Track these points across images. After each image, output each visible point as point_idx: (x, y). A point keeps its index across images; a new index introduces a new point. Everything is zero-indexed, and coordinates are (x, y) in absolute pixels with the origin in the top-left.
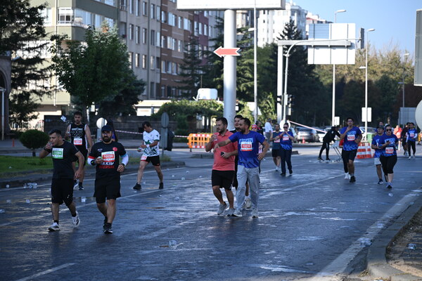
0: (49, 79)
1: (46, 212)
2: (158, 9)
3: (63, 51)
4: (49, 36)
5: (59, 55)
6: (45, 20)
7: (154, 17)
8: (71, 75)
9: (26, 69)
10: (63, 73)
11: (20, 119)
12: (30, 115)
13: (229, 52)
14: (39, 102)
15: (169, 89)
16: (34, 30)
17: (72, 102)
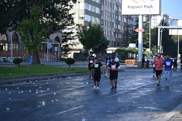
0: (75, 40)
1: (74, 87)
2: (115, 15)
3: (81, 30)
4: (76, 24)
5: (79, 31)
6: (74, 19)
7: (113, 18)
8: (83, 38)
9: (67, 36)
10: (81, 37)
11: (65, 54)
12: (69, 52)
13: (140, 30)
14: (72, 48)
15: (118, 43)
16: (70, 22)
17: (84, 48)
